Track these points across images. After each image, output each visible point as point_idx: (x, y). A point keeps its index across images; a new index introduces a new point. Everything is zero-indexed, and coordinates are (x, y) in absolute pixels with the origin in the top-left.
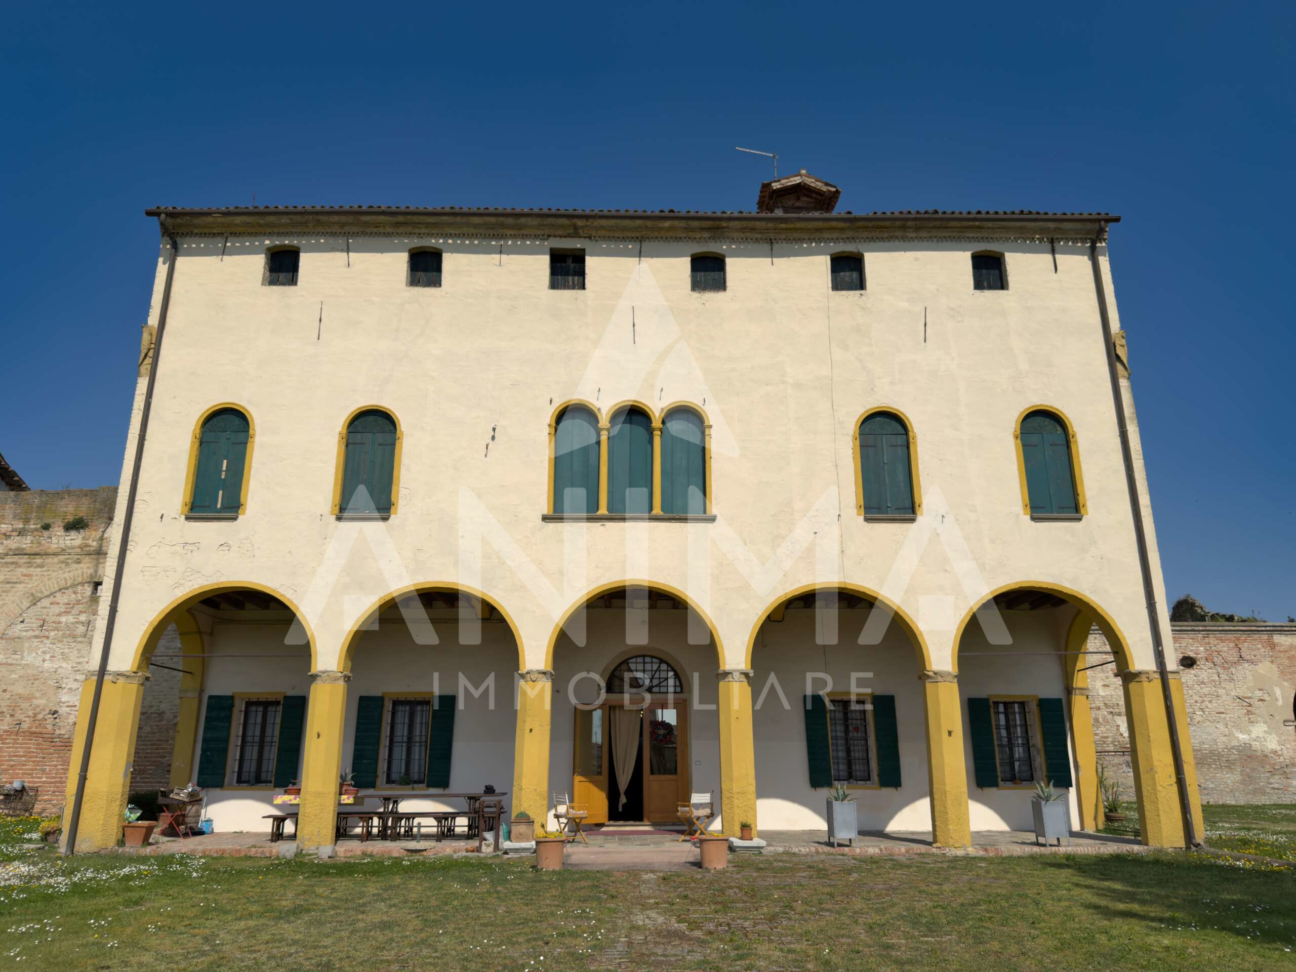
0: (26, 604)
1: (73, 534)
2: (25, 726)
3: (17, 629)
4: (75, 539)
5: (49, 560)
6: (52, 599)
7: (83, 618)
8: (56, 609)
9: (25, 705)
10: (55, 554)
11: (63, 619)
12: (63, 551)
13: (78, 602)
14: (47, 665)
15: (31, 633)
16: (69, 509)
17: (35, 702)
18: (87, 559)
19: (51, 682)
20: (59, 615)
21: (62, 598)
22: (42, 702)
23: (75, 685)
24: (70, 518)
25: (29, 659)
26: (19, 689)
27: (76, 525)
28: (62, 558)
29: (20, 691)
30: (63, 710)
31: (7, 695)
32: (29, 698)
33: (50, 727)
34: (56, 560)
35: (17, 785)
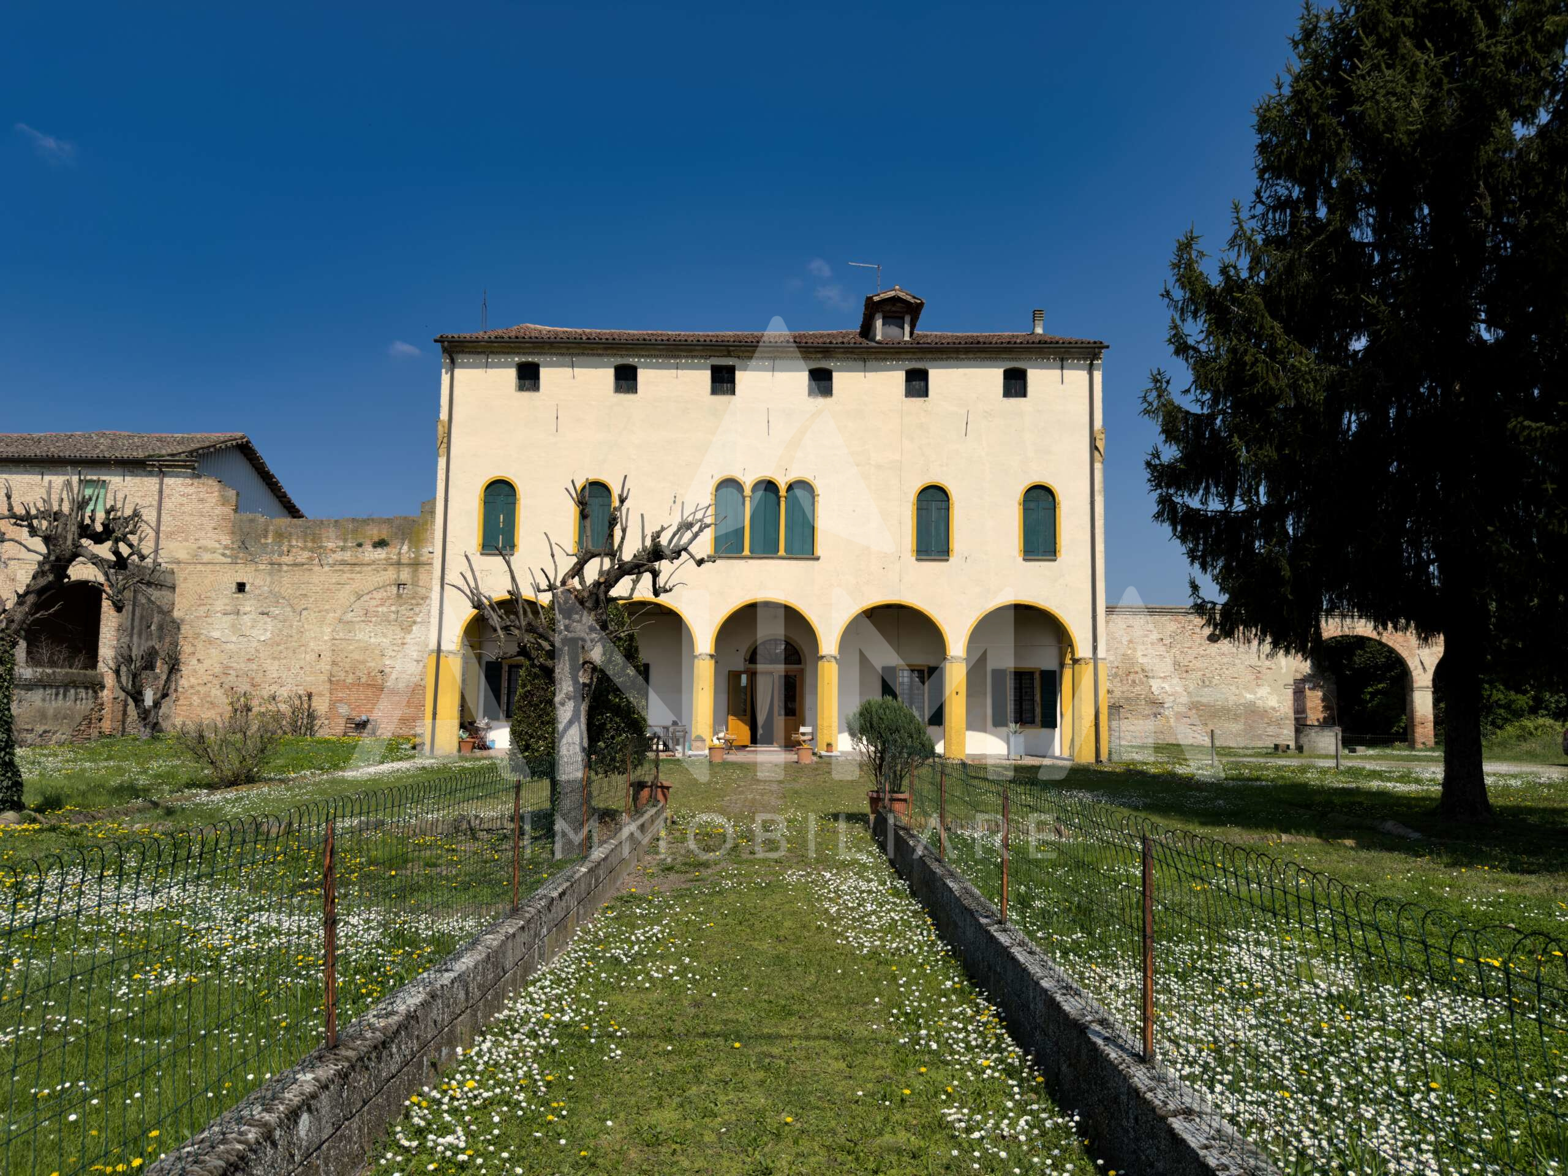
0: (353, 599)
1: (379, 550)
2: (363, 680)
3: (349, 616)
4: (381, 554)
5: (365, 568)
6: (370, 596)
7: (393, 608)
8: (374, 603)
9: (361, 667)
10: (368, 564)
11: (380, 609)
12: (373, 562)
13: (389, 598)
14: (373, 640)
15: (358, 619)
16: (375, 532)
17: (368, 664)
18: (391, 568)
19: (377, 652)
20: (377, 606)
21: (378, 595)
22: (372, 664)
23: (393, 654)
24: (376, 539)
25: (360, 636)
26: (356, 656)
27: (381, 544)
28: (374, 567)
29: (357, 657)
30: (387, 670)
31: (349, 660)
32: (363, 662)
33: (380, 681)
34: (370, 568)
35: (364, 718)
